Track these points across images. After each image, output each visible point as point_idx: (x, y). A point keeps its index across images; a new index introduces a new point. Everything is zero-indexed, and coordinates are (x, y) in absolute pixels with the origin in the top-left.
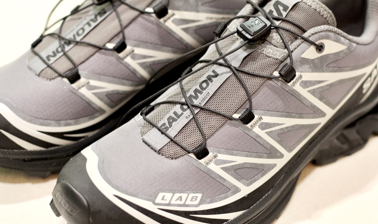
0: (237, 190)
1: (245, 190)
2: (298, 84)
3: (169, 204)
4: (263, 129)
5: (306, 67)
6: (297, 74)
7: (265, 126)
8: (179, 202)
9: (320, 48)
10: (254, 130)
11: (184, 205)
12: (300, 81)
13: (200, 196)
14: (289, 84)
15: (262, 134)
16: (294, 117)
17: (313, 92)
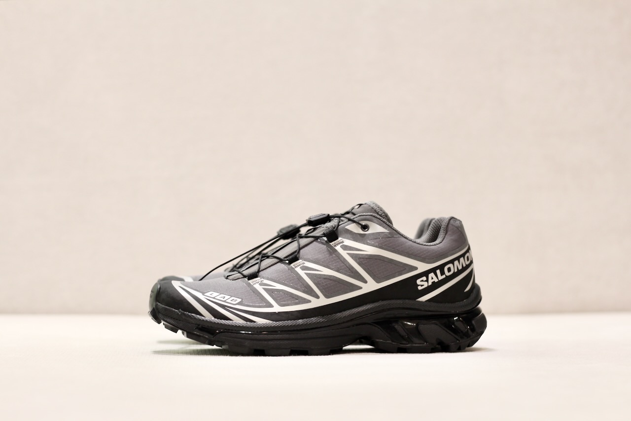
0: (271, 306)
1: (277, 308)
2: (339, 246)
3: (214, 298)
4: (303, 270)
5: (349, 236)
6: (340, 239)
7: (304, 268)
8: (222, 299)
9: (365, 227)
10: (296, 269)
11: (225, 301)
12: (341, 244)
13: (239, 300)
14: (331, 244)
15: (302, 273)
16: (332, 269)
17: (352, 256)
